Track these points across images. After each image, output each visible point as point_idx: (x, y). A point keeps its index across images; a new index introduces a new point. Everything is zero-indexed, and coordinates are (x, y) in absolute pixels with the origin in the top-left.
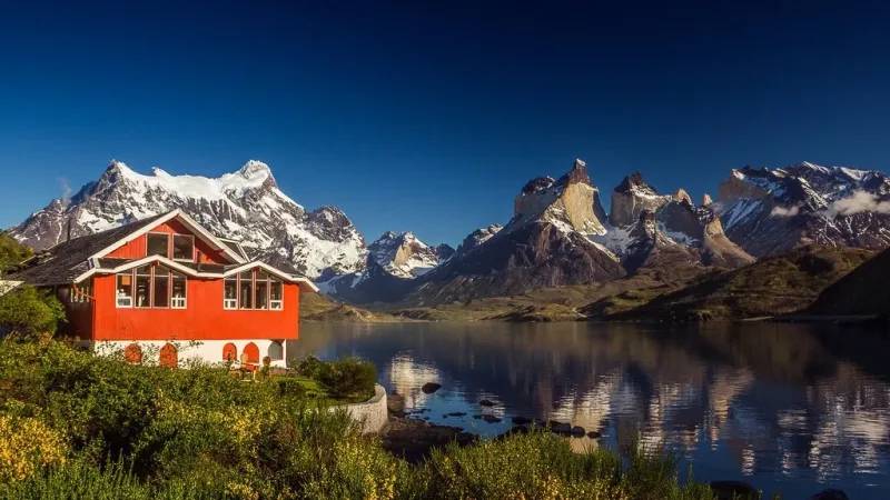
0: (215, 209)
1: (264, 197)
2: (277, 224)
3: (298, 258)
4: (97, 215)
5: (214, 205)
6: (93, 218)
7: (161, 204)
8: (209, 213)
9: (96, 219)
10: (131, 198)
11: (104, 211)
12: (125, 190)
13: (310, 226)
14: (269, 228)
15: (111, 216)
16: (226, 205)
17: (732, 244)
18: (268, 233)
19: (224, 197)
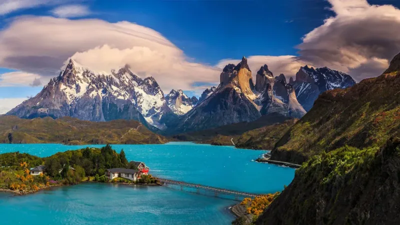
0: (107, 79)
1: (126, 73)
2: (131, 86)
3: (139, 105)
4: (66, 86)
5: (107, 78)
6: (65, 87)
7: (88, 78)
8: (105, 82)
9: (66, 87)
10: (78, 76)
11: (68, 83)
12: (76, 72)
13: (143, 87)
14: (128, 89)
15: (71, 85)
16: (112, 77)
17: (299, 104)
18: (127, 91)
19: (111, 74)
